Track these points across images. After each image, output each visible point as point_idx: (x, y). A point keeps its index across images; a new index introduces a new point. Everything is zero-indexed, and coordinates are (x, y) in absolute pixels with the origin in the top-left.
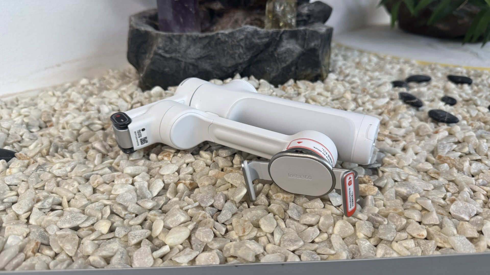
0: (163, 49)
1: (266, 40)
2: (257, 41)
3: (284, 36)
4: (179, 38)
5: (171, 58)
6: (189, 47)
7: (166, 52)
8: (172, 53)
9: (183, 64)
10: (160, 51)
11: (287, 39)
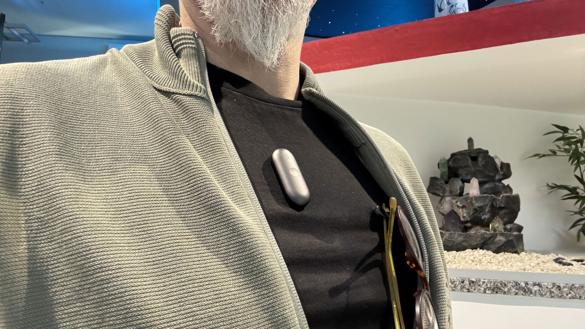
0: (448, 237)
1: (490, 236)
2: (486, 236)
3: (498, 235)
4: (454, 234)
5: (451, 241)
6: (458, 237)
7: (449, 238)
8: (452, 239)
9: (456, 243)
10: (447, 238)
11: (499, 236)
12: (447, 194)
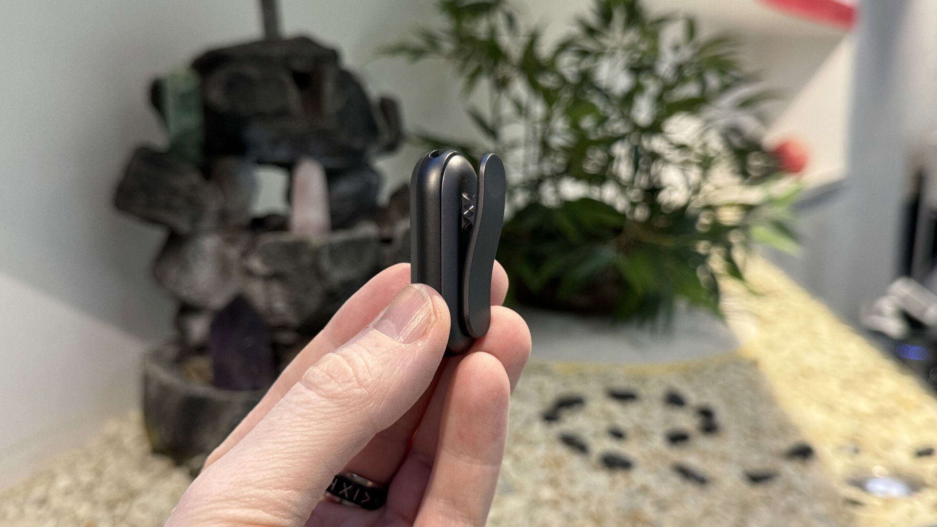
12: (208, 222)
